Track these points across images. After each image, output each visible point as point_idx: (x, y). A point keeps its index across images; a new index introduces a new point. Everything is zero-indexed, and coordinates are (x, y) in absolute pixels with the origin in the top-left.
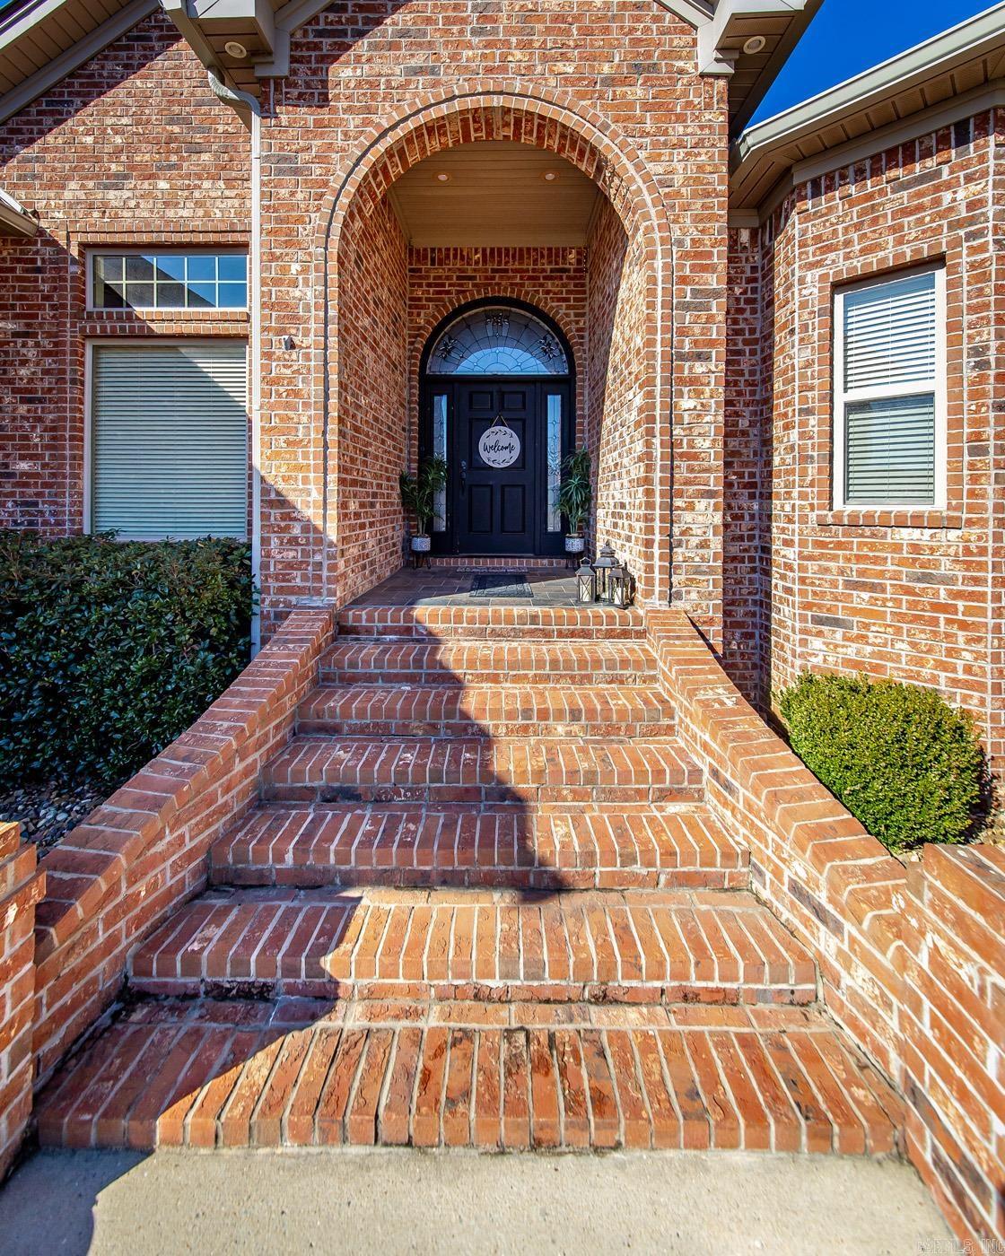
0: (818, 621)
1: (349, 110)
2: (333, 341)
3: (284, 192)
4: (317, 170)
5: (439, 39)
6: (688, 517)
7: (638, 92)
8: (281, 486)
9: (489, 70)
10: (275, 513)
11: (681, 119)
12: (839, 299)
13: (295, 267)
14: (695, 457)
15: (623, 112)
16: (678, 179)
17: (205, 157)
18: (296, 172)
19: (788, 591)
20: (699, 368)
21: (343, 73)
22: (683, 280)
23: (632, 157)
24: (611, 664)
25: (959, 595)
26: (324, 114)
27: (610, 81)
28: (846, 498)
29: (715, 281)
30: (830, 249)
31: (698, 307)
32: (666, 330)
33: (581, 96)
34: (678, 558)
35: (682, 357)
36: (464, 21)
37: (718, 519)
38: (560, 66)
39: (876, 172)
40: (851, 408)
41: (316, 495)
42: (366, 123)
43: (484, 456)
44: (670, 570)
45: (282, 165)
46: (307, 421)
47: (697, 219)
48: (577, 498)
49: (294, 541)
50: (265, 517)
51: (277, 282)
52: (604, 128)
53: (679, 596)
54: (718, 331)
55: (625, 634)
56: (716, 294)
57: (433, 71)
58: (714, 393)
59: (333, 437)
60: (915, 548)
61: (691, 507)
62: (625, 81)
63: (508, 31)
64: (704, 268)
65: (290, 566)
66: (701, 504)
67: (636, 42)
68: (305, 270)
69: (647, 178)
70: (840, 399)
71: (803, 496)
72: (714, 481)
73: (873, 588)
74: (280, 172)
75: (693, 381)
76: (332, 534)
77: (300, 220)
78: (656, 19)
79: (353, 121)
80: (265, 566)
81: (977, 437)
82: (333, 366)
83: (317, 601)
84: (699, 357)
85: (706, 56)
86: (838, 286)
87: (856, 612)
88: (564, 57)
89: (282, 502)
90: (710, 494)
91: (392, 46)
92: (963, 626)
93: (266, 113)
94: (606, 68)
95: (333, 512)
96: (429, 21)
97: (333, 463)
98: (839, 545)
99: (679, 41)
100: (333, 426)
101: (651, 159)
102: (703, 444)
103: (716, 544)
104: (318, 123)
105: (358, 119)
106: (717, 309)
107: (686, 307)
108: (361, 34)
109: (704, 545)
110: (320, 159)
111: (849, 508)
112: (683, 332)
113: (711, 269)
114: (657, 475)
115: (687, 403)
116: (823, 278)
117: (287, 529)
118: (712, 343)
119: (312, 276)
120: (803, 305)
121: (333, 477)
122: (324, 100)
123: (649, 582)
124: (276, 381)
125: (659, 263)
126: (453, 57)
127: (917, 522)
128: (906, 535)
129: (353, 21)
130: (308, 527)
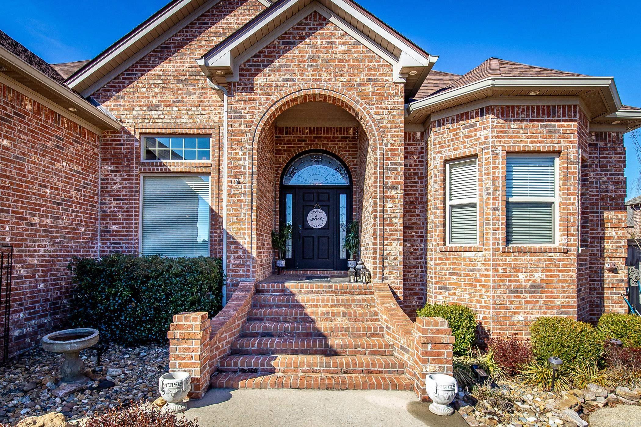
0: (440, 288)
1: (261, 94)
2: (255, 181)
3: (236, 125)
4: (249, 116)
5: (296, 68)
6: (390, 248)
7: (370, 88)
8: (235, 236)
9: (314, 80)
10: (232, 246)
11: (386, 99)
12: (447, 166)
13: (241, 153)
14: (392, 225)
15: (365, 96)
16: (386, 121)
17: (193, 97)
18: (241, 117)
19: (431, 277)
20: (394, 192)
21: (259, 80)
22: (387, 159)
23: (368, 113)
24: (359, 301)
25: (482, 276)
26: (252, 96)
27: (360, 85)
28: (451, 241)
29: (399, 159)
30: (443, 147)
31: (393, 169)
32: (381, 178)
33: (349, 90)
34: (386, 263)
35: (387, 188)
36: (305, 61)
37: (401, 249)
38: (341, 79)
39: (458, 121)
40: (452, 207)
41: (248, 239)
42: (268, 99)
43: (310, 222)
44: (383, 268)
45: (236, 115)
46: (244, 211)
47: (393, 136)
48: (352, 243)
49: (239, 257)
50: (228, 247)
51: (234, 159)
52: (358, 102)
53: (386, 278)
54: (401, 178)
55: (366, 293)
56: (400, 164)
57: (293, 80)
58: (399, 202)
59: (254, 217)
60: (470, 259)
61: (391, 244)
62: (365, 85)
63: (322, 65)
64: (395, 155)
65: (238, 266)
66: (395, 243)
67: (370, 70)
68: (244, 154)
69: (374, 121)
70: (448, 203)
71: (435, 241)
72: (400, 235)
73: (457, 275)
74: (235, 117)
75: (392, 197)
76: (254, 254)
77: (242, 135)
78: (378, 61)
79: (263, 99)
80: (228, 266)
81: (487, 219)
82: (255, 190)
83: (248, 280)
84: (394, 188)
85: (396, 77)
86: (446, 161)
87: (452, 284)
88: (342, 75)
89: (235, 242)
90: (398, 240)
91: (278, 70)
92: (484, 286)
93: (230, 94)
94: (358, 80)
95: (254, 246)
96: (292, 61)
97: (254, 227)
98: (447, 259)
99: (386, 70)
100: (254, 213)
101: (377, 113)
102: (396, 221)
103: (401, 258)
104: (250, 99)
105: (265, 98)
106: (401, 170)
107: (388, 169)
108: (266, 66)
109: (396, 259)
110: (251, 112)
111: (451, 245)
112: (387, 178)
113: (398, 155)
114: (378, 232)
115: (389, 205)
116: (441, 158)
117: (237, 252)
118: (398, 183)
119: (247, 157)
120: (435, 167)
121: (254, 233)
122: (252, 90)
123: (375, 273)
124: (233, 196)
125: (378, 152)
126: (301, 75)
127: (470, 250)
128: (467, 255)
129: (263, 61)
130: (245, 251)
